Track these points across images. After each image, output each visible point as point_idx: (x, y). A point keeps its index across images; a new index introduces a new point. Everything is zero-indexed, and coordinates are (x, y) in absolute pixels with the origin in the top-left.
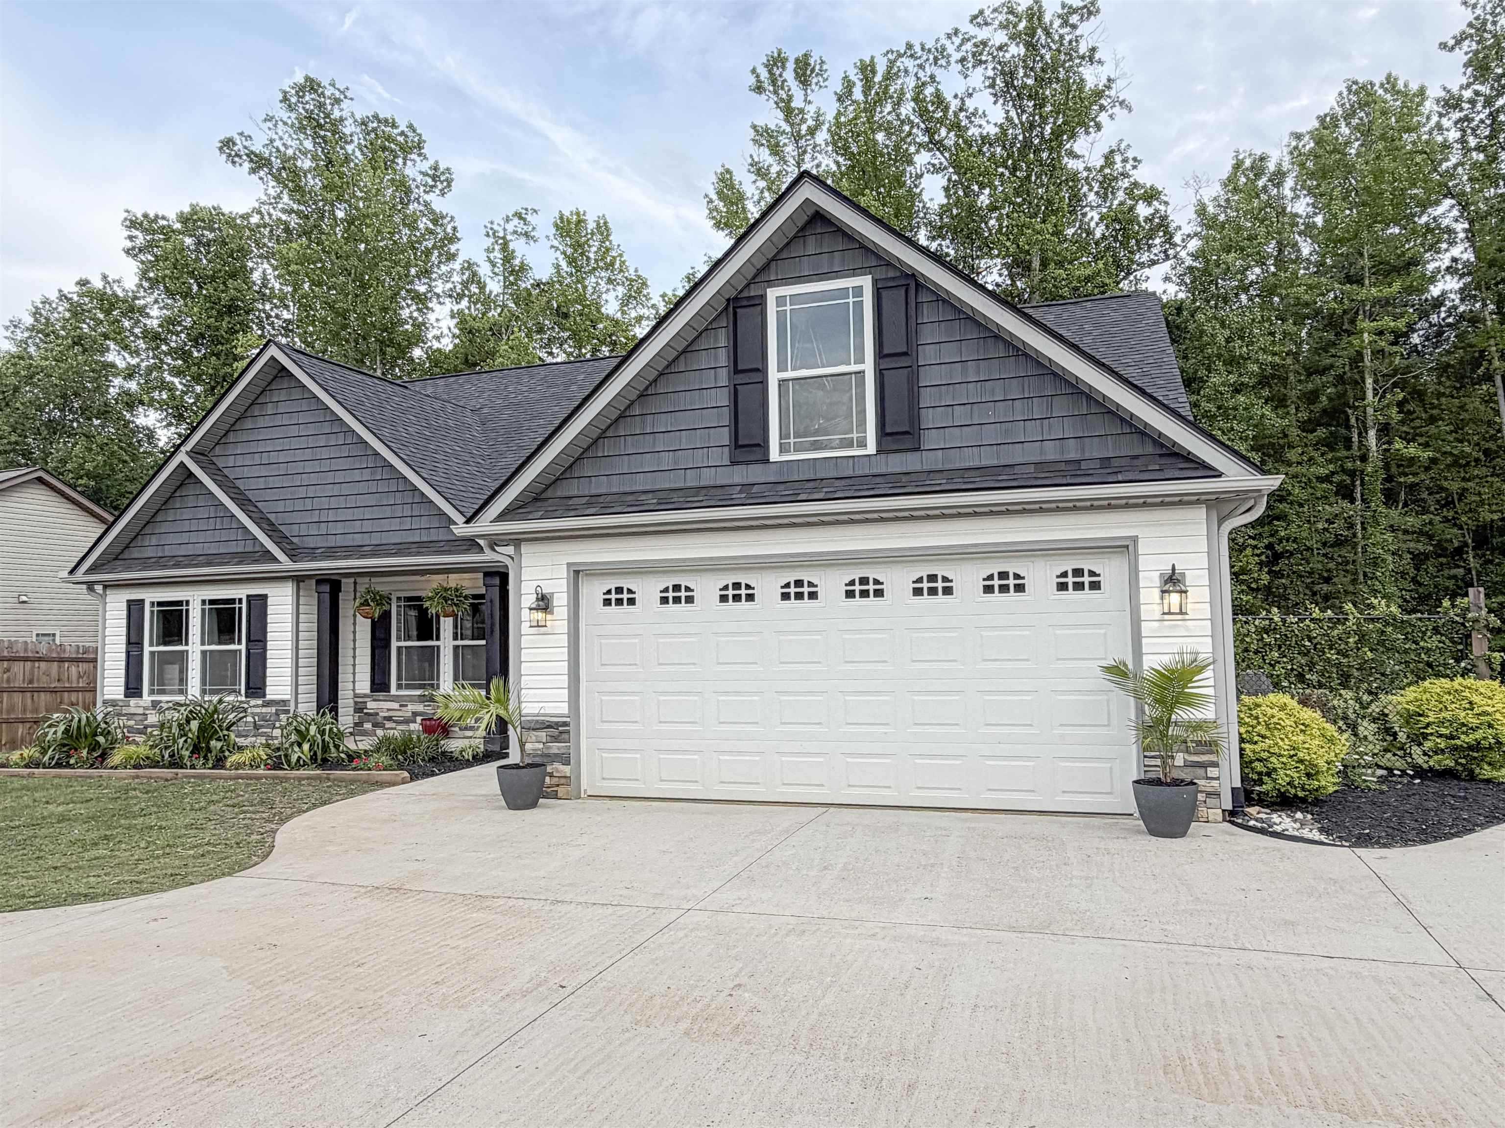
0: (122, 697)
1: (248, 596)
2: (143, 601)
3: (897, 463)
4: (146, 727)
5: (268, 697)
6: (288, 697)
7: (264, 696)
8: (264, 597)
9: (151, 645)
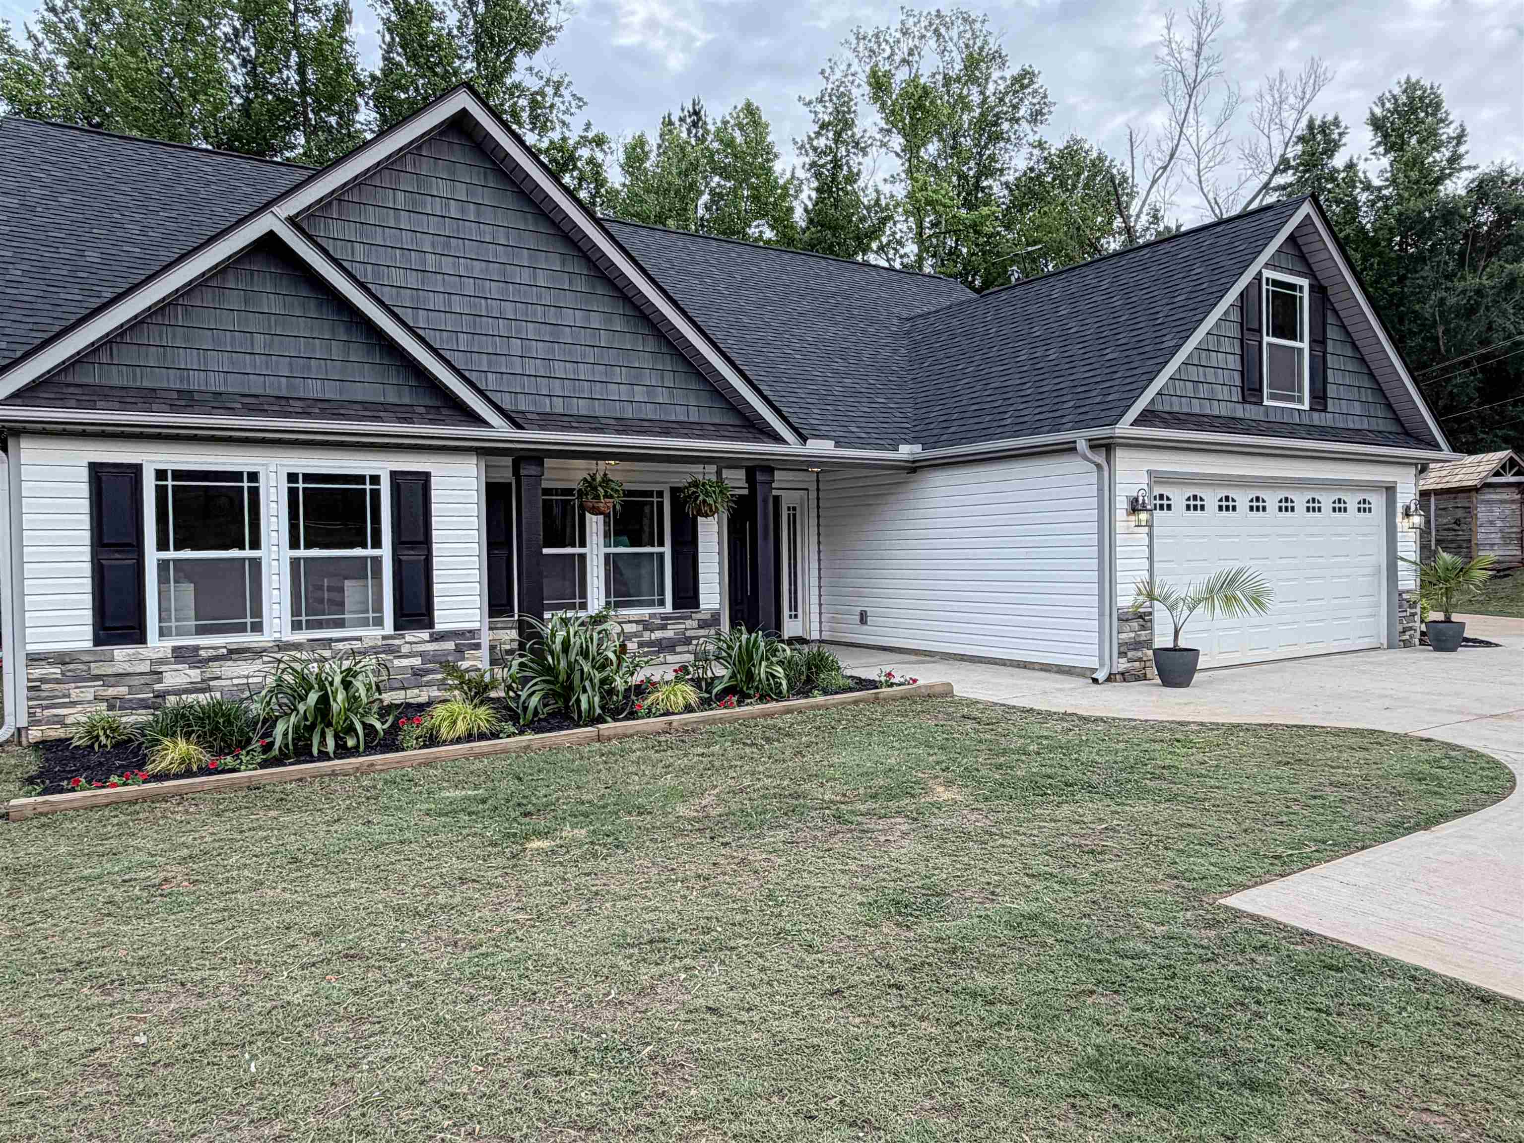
0: (89, 645)
1: (393, 474)
2: (137, 469)
3: (1317, 419)
4: (162, 695)
5: (438, 627)
6: (476, 625)
7: (431, 625)
8: (427, 476)
9: (162, 545)
